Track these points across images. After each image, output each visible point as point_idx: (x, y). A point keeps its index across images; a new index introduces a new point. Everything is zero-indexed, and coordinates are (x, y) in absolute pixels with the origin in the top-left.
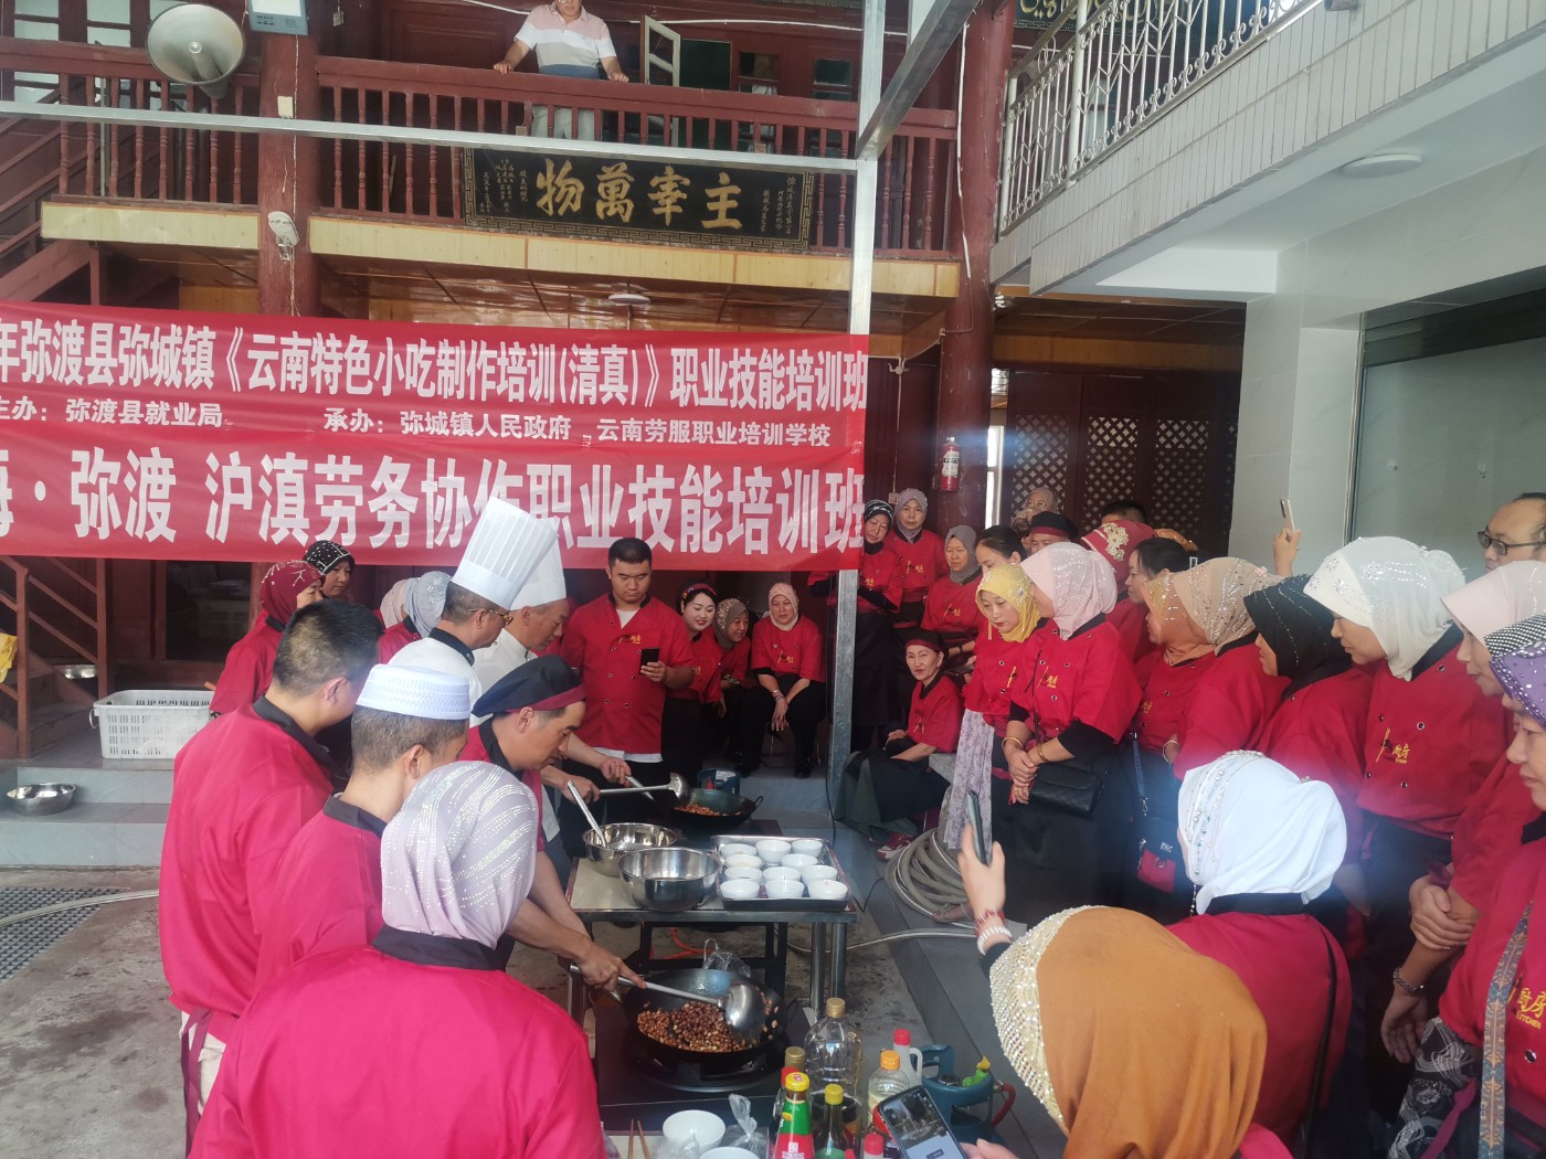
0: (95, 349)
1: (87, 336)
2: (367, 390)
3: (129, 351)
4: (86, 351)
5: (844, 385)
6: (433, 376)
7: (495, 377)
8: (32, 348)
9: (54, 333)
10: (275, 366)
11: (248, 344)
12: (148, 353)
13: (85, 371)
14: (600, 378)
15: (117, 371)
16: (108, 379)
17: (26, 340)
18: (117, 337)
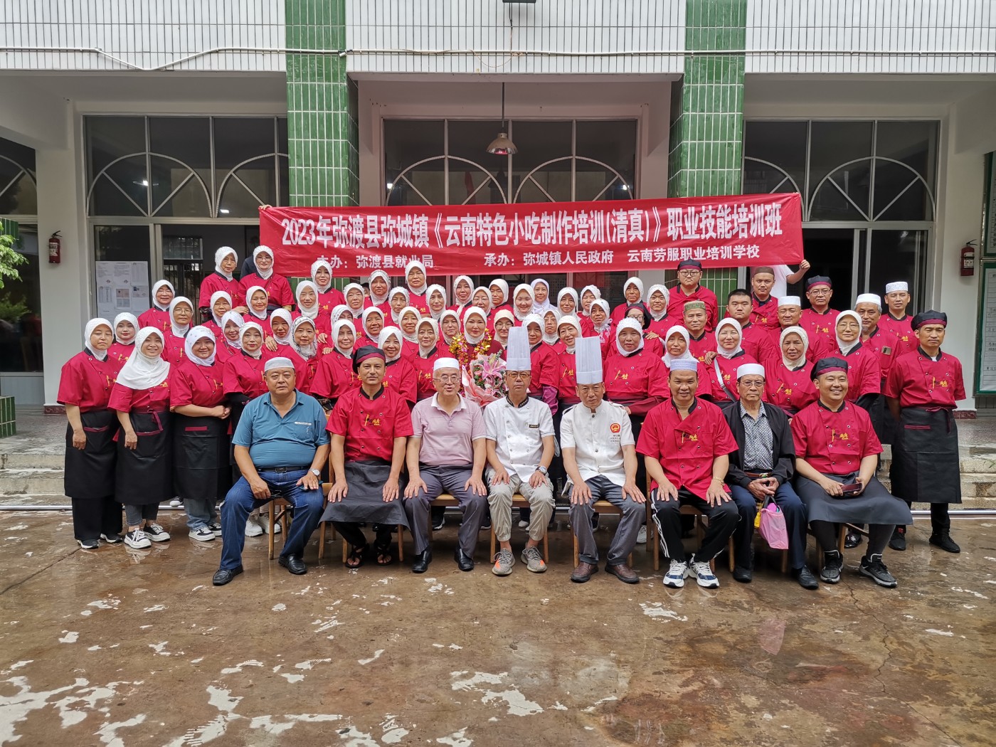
0: (369, 230)
1: (365, 223)
2: (505, 243)
3: (386, 230)
4: (365, 231)
5: (765, 222)
6: (539, 232)
7: (572, 231)
9: (349, 223)
10: (459, 233)
11: (444, 222)
12: (395, 230)
14: (629, 228)
15: (380, 242)
16: (377, 244)
17: (336, 227)
18: (380, 223)
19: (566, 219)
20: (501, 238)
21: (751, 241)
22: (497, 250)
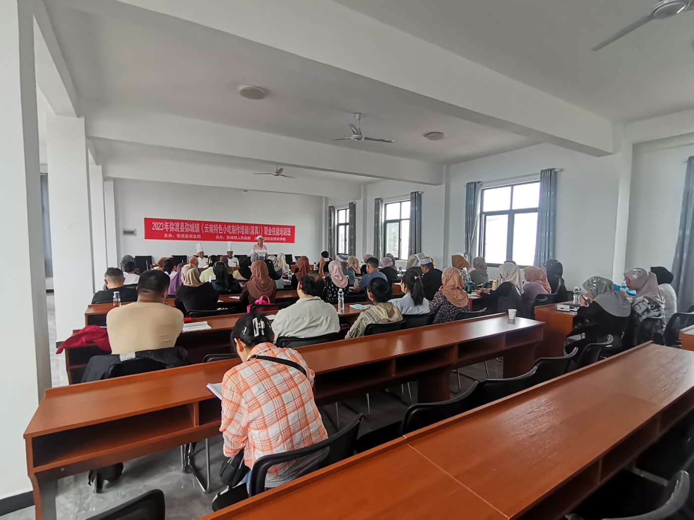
0: (181, 227)
1: (180, 225)
2: (222, 233)
3: (187, 227)
4: (180, 227)
6: (231, 231)
7: (240, 231)
8: (171, 226)
10: (209, 229)
11: (204, 226)
12: (189, 227)
13: (180, 230)
14: (255, 231)
16: (183, 231)
17: (170, 225)
18: (185, 225)
19: (239, 227)
20: (221, 231)
21: (283, 236)
22: (219, 235)
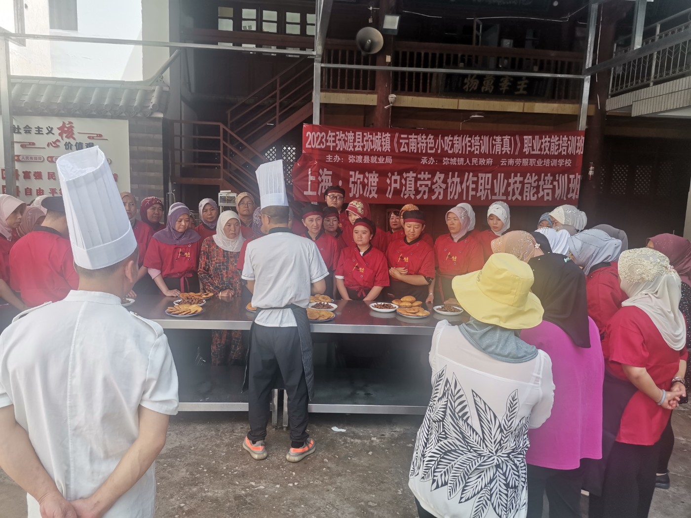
0: (357, 140)
1: (355, 136)
4: (354, 141)
5: (577, 146)
6: (452, 146)
7: (471, 146)
8: (339, 140)
9: (346, 135)
10: (408, 144)
11: (399, 138)
12: (372, 141)
13: (354, 147)
15: (363, 147)
16: (361, 149)
18: (363, 136)
19: (468, 139)
20: (431, 148)
21: (568, 156)
22: (428, 155)
